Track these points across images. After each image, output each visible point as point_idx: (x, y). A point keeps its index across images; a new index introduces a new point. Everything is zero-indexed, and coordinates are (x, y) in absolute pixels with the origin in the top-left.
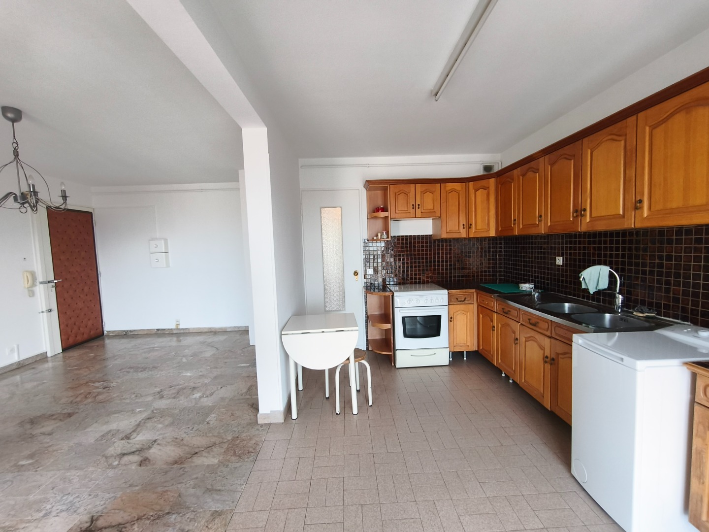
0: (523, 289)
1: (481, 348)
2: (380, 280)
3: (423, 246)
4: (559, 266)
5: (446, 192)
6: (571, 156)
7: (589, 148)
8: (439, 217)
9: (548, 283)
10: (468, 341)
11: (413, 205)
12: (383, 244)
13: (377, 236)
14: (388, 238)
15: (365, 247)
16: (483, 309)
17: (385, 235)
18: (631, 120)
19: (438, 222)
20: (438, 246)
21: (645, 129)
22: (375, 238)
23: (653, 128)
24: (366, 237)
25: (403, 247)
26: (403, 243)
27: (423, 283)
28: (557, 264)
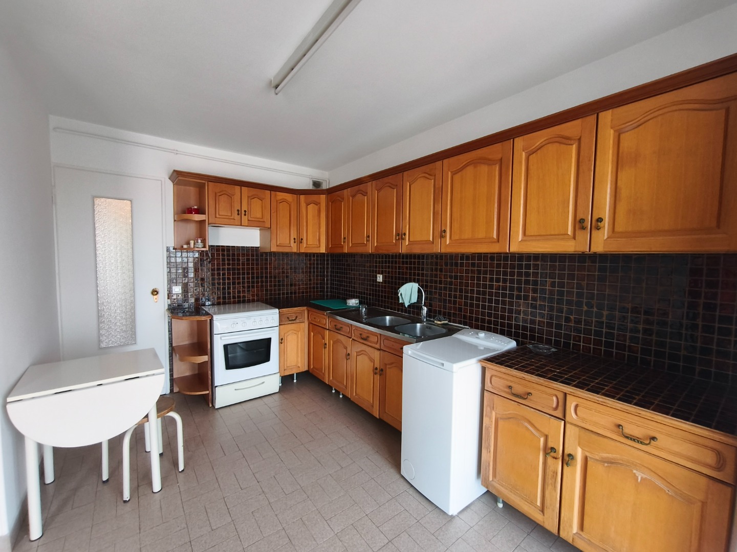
0: (351, 305)
1: (312, 367)
2: (192, 300)
3: (248, 260)
4: (379, 282)
5: (277, 201)
6: (394, 185)
7: (408, 181)
8: (269, 228)
9: (370, 298)
10: (298, 362)
11: (238, 211)
12: (197, 255)
13: (188, 243)
14: (204, 247)
15: (169, 257)
16: (314, 327)
17: (200, 244)
18: (439, 163)
19: (267, 233)
20: (266, 260)
21: (448, 173)
22: (185, 246)
23: (454, 174)
24: (171, 244)
25: (223, 260)
26: (223, 255)
27: (249, 301)
28: (378, 281)
